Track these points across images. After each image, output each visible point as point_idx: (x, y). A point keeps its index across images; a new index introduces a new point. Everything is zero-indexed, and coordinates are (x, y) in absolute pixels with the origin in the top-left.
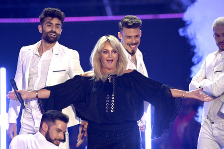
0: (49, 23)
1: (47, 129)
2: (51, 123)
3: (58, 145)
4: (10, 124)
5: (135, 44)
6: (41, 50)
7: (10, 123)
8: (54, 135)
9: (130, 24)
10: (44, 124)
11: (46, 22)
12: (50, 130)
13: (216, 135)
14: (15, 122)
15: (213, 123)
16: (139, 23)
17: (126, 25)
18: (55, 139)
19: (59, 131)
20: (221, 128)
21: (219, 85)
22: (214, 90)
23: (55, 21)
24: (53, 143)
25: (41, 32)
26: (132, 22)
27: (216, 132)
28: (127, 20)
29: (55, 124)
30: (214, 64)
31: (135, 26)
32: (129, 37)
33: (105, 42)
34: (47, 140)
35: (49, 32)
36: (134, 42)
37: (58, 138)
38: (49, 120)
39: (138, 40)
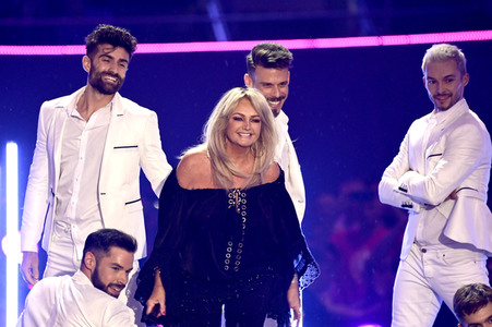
0: (106, 55)
1: (94, 264)
2: (102, 253)
3: (117, 297)
4: (26, 254)
5: (279, 99)
6: (84, 108)
7: (24, 252)
8: (108, 276)
9: (271, 60)
10: (89, 256)
11: (100, 53)
12: (100, 268)
13: (431, 275)
14: (36, 250)
15: (424, 251)
16: (287, 59)
17: (263, 61)
18: (110, 285)
19: (117, 268)
20: (441, 261)
21: (440, 182)
22: (430, 192)
23: (119, 53)
24: (106, 291)
25: (87, 69)
26: (274, 56)
27: (429, 269)
28: (263, 52)
29: (109, 256)
30: (425, 141)
31: (280, 63)
32: (269, 85)
33: (240, 99)
34: (95, 286)
35: (105, 73)
36: (278, 95)
37: (115, 282)
38: (97, 247)
39: (285, 90)
